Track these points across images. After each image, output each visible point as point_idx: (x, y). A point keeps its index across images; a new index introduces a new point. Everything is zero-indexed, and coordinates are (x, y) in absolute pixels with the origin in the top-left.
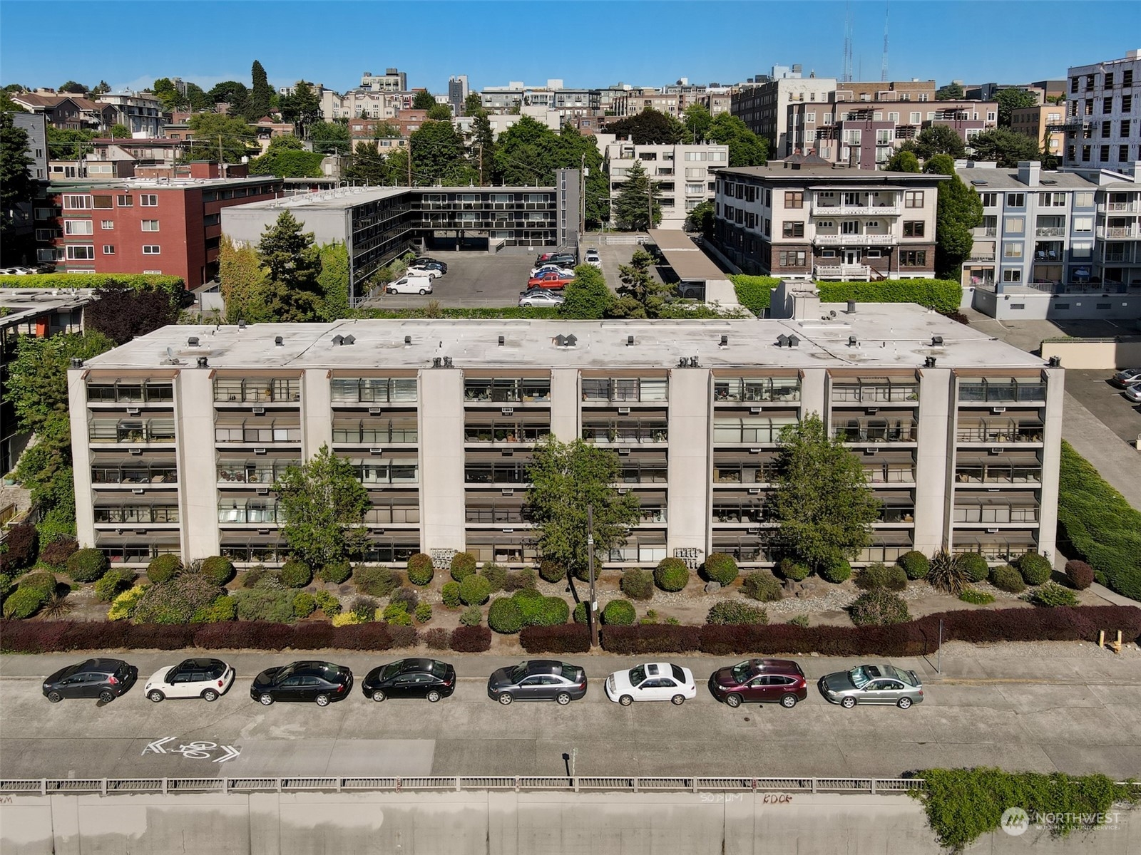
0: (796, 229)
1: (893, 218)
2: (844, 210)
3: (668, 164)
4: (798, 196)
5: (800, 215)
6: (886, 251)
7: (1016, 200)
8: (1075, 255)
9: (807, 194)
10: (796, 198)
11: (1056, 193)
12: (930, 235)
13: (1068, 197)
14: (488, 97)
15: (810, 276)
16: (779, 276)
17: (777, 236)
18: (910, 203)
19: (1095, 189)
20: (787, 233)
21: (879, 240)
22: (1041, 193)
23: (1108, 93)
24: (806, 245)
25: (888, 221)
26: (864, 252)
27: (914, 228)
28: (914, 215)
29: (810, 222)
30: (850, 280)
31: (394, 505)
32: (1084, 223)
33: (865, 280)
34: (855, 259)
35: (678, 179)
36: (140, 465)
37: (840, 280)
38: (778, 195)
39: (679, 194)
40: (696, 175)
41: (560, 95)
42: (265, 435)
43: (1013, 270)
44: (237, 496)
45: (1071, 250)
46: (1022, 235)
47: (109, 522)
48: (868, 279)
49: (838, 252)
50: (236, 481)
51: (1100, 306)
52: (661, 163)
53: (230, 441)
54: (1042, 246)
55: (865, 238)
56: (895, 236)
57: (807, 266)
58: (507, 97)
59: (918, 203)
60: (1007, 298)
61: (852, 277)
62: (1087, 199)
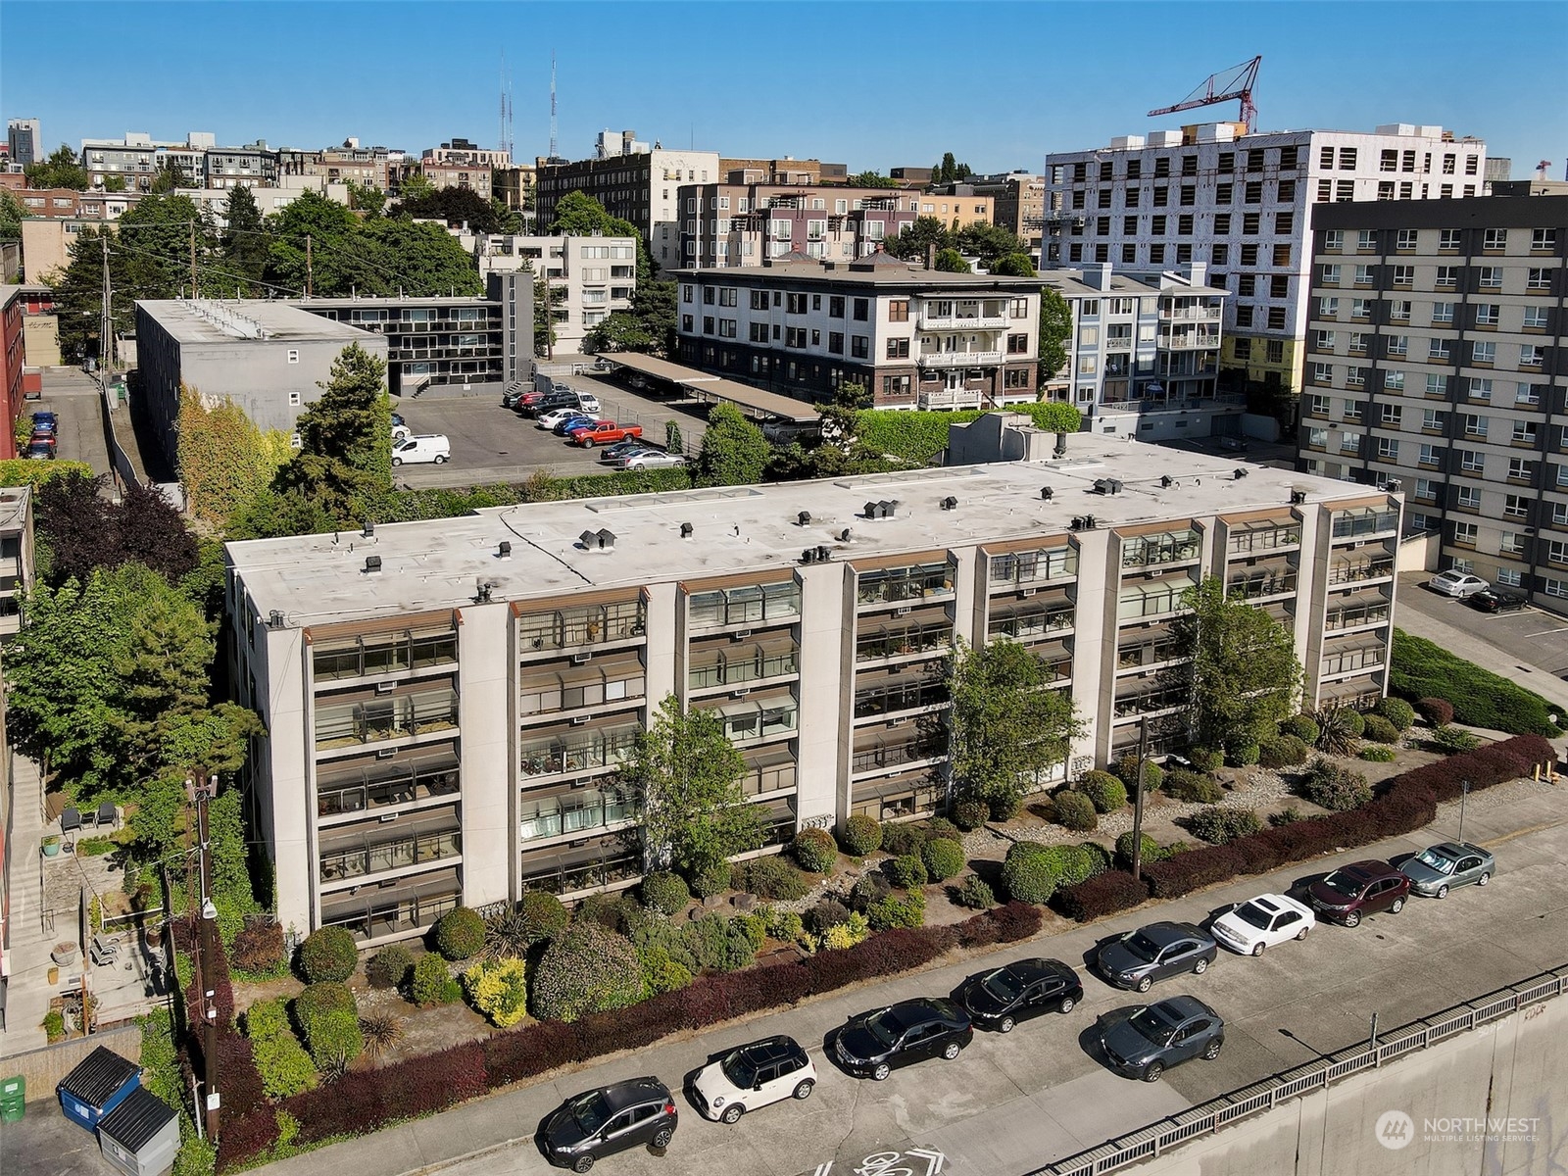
0: (899, 348)
1: (997, 332)
2: (953, 323)
3: (558, 263)
4: (903, 306)
5: (905, 330)
6: (990, 371)
7: (1090, 308)
8: (1141, 368)
9: (913, 304)
10: (901, 309)
11: (1125, 298)
12: (1032, 351)
13: (1135, 302)
14: (97, 155)
15: (915, 406)
16: (882, 408)
17: (881, 358)
18: (1014, 314)
19: (1159, 294)
20: (892, 353)
21: (982, 359)
22: (1112, 299)
23: (1105, 185)
24: (912, 367)
25: (992, 335)
26: (969, 373)
27: (1017, 343)
28: (1018, 327)
29: (916, 339)
30: (962, 409)
31: (765, 766)
32: (1148, 333)
33: (975, 408)
34: (957, 383)
35: (574, 283)
36: (397, 773)
37: (951, 409)
38: (882, 305)
39: (574, 304)
40: (596, 278)
41: (215, 157)
42: (593, 695)
43: (1088, 387)
44: (541, 796)
45: (1137, 361)
46: (1095, 347)
47: (343, 877)
48: (979, 405)
49: (944, 376)
50: (543, 773)
51: (1179, 424)
52: (547, 262)
53: (540, 712)
54: (1111, 358)
55: (968, 357)
56: (999, 354)
57: (912, 393)
58: (128, 157)
59: (1022, 313)
60: (1101, 420)
61: (963, 405)
62: (1150, 305)
